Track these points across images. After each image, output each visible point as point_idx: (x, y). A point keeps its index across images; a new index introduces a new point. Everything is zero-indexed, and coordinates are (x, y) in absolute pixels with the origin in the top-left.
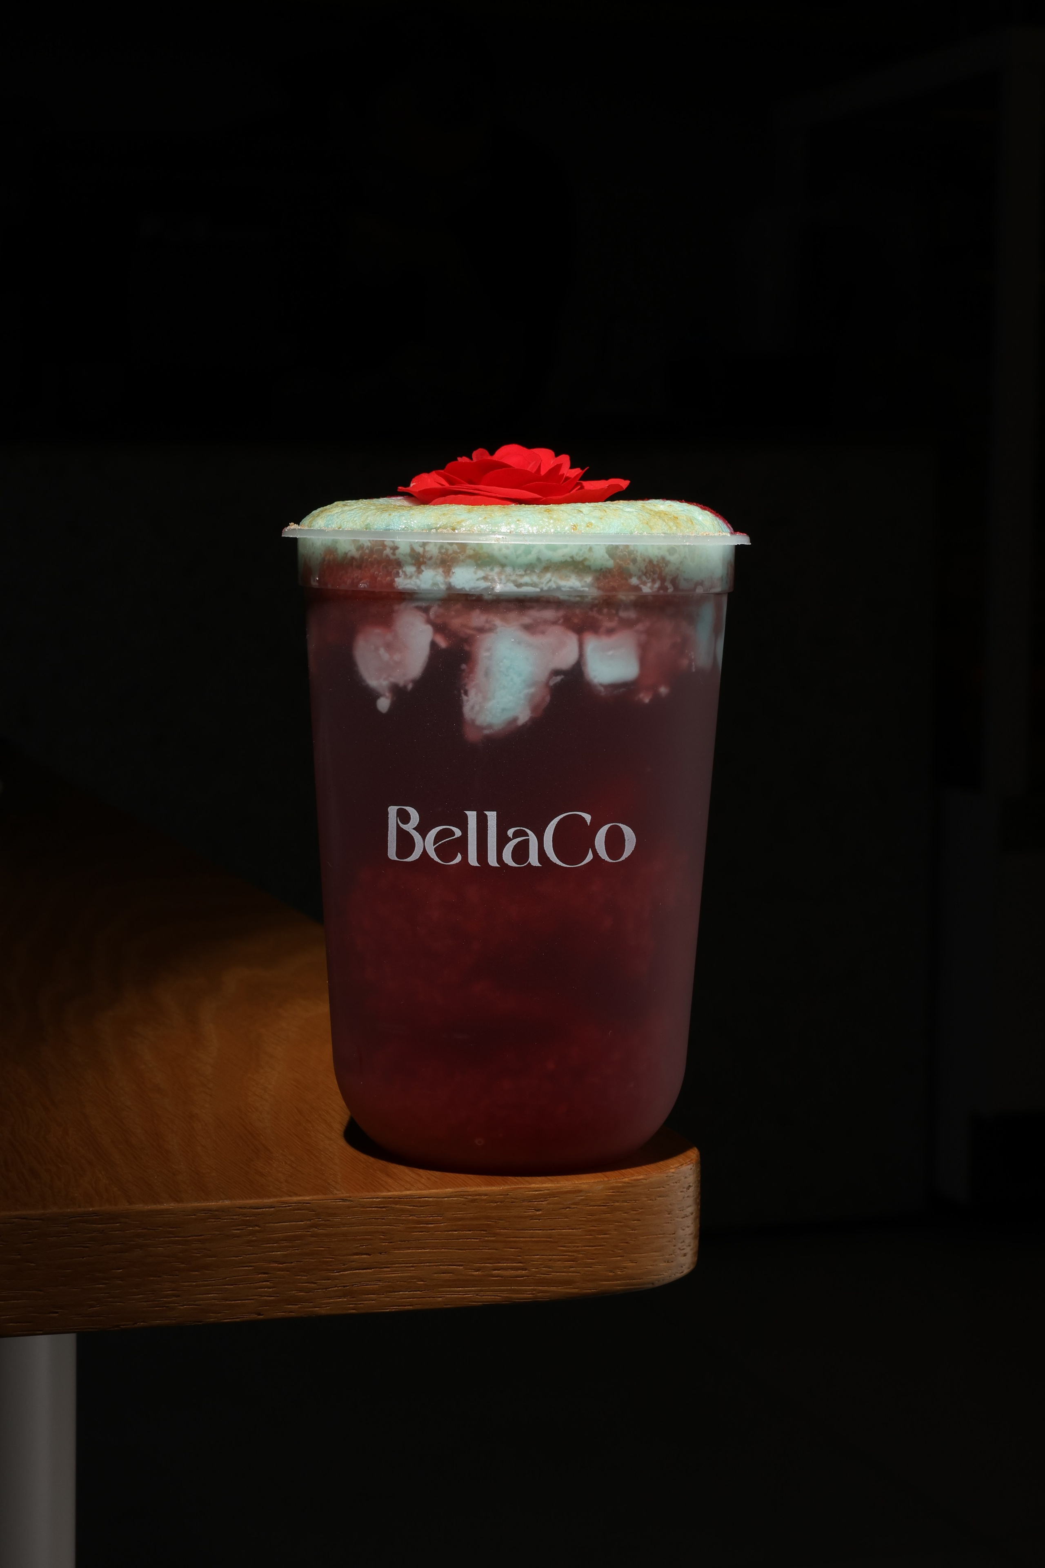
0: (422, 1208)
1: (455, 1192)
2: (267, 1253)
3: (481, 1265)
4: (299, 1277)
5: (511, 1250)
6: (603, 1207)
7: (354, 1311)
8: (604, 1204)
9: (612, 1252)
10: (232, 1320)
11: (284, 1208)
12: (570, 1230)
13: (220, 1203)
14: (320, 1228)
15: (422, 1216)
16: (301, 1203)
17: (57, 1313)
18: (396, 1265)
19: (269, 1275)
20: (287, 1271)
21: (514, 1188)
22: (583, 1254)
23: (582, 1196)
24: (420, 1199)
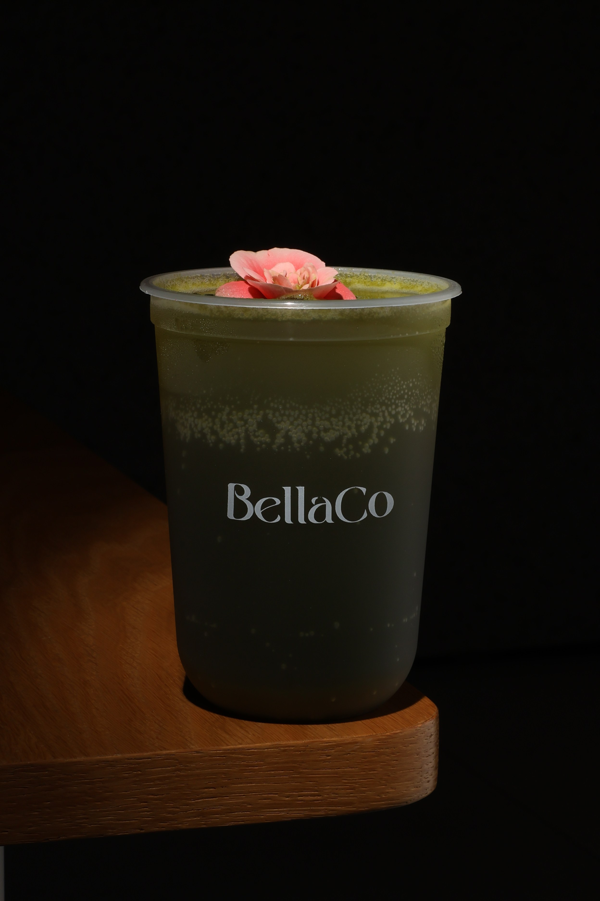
0: (250, 756)
1: (272, 745)
2: (146, 789)
3: (290, 793)
4: (168, 804)
5: (310, 783)
6: (372, 753)
7: (205, 826)
8: (373, 751)
9: (379, 783)
10: (123, 834)
11: (157, 759)
12: (350, 769)
13: (115, 756)
14: (181, 771)
15: (250, 761)
16: (169, 755)
17: (7, 831)
18: (233, 795)
19: (148, 803)
20: (160, 800)
21: (312, 741)
22: (359, 785)
23: (358, 746)
24: (248, 751)
